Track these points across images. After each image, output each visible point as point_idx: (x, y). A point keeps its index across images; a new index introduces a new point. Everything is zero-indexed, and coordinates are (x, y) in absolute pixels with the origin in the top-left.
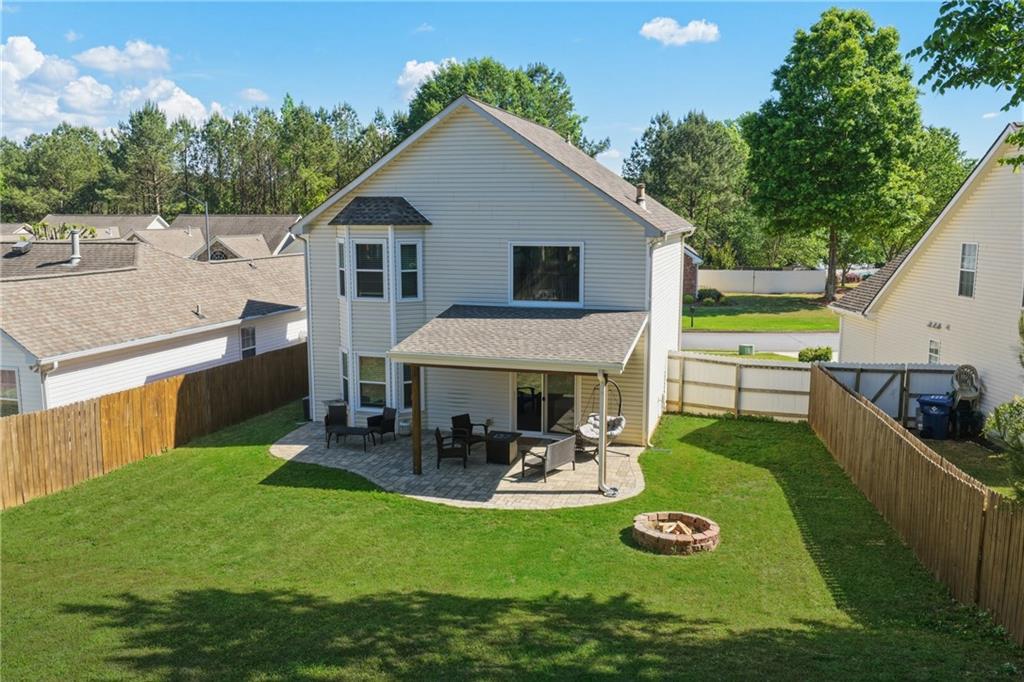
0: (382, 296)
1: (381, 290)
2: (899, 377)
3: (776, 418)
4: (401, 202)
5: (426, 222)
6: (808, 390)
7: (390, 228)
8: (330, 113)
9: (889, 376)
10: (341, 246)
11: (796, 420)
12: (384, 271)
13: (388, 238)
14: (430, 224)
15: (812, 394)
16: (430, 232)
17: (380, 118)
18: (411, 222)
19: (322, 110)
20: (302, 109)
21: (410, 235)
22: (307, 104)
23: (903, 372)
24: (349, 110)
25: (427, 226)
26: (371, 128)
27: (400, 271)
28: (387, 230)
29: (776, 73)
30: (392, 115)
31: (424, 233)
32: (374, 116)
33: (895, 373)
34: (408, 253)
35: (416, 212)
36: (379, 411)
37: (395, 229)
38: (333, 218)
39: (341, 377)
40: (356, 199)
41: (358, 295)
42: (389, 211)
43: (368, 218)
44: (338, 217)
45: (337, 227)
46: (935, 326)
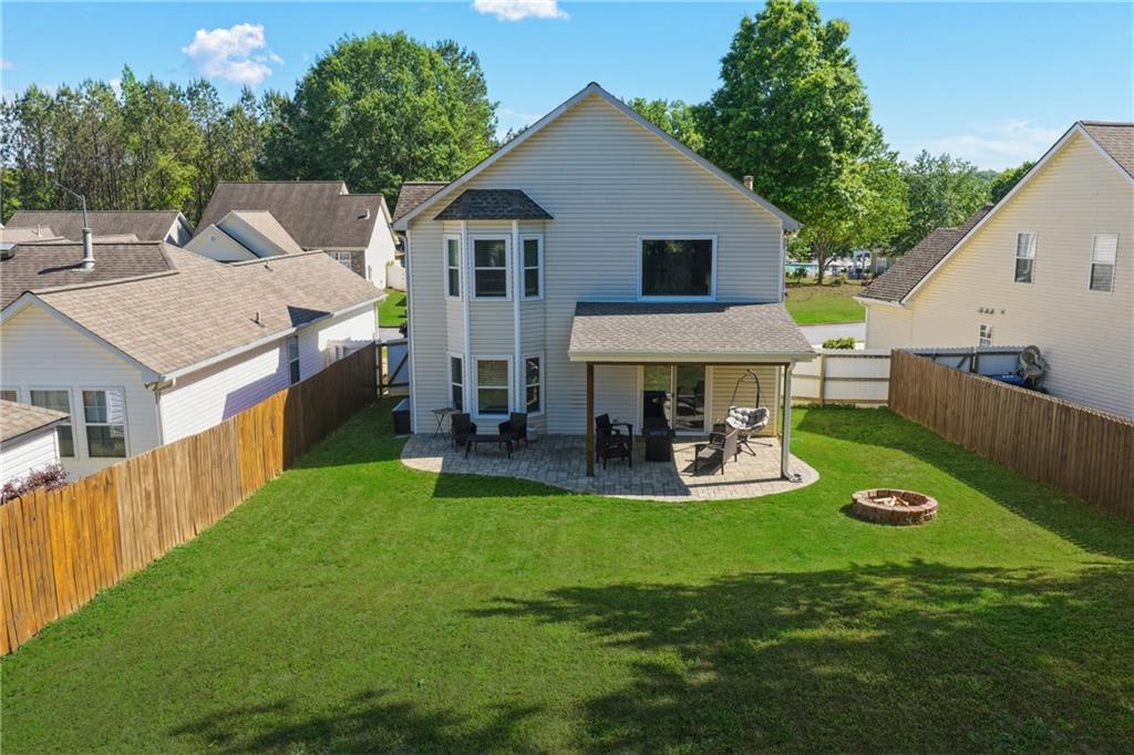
0: (504, 295)
1: (504, 289)
2: (968, 360)
4: (520, 195)
5: (548, 217)
6: (888, 376)
7: (514, 222)
8: (184, 89)
9: (961, 359)
10: (451, 243)
11: (876, 406)
12: (508, 268)
13: (511, 234)
14: (552, 218)
15: (890, 380)
16: (551, 226)
17: (248, 96)
18: (535, 217)
19: (173, 86)
20: (152, 85)
21: (533, 231)
22: (157, 78)
23: (971, 355)
24: (207, 87)
25: (548, 221)
26: (239, 110)
27: (523, 269)
28: (511, 224)
29: (725, 61)
30: (264, 94)
31: (544, 228)
32: (241, 95)
33: (965, 356)
34: (530, 248)
35: (536, 205)
36: (506, 418)
37: (519, 224)
38: (439, 213)
39: (451, 383)
40: (468, 191)
41: (477, 295)
42: (510, 205)
43: (488, 213)
44: (445, 211)
45: (445, 222)
46: (987, 312)
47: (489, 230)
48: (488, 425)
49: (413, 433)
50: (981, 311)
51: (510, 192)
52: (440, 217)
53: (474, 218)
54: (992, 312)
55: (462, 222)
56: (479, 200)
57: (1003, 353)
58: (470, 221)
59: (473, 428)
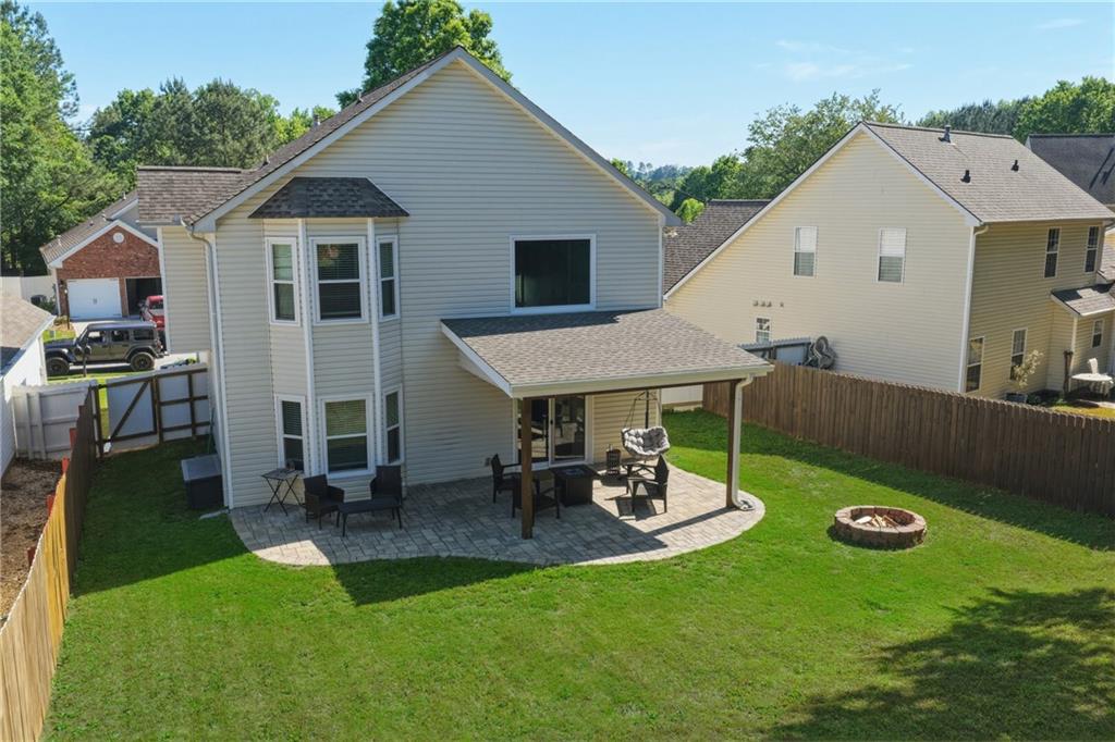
0: (359, 315)
1: (359, 309)
2: (767, 355)
3: (676, 409)
4: (364, 185)
5: (403, 213)
7: (370, 220)
10: (279, 250)
11: (692, 408)
12: (362, 280)
13: (365, 235)
14: (407, 215)
16: (406, 225)
18: (391, 214)
21: (389, 231)
25: (401, 218)
27: (380, 279)
28: (366, 224)
31: (397, 227)
33: (764, 350)
34: (386, 251)
35: (388, 199)
36: (371, 473)
37: (375, 223)
38: (256, 208)
39: (280, 436)
40: (296, 180)
41: (323, 317)
42: (360, 198)
43: (335, 208)
44: (265, 206)
45: (266, 220)
46: (763, 305)
47: (337, 231)
48: (354, 484)
49: (228, 507)
50: (756, 304)
51: (355, 182)
52: (260, 214)
53: (318, 215)
54: (770, 305)
55: (300, 220)
56: (317, 192)
57: (792, 345)
58: (310, 220)
59: (337, 494)
